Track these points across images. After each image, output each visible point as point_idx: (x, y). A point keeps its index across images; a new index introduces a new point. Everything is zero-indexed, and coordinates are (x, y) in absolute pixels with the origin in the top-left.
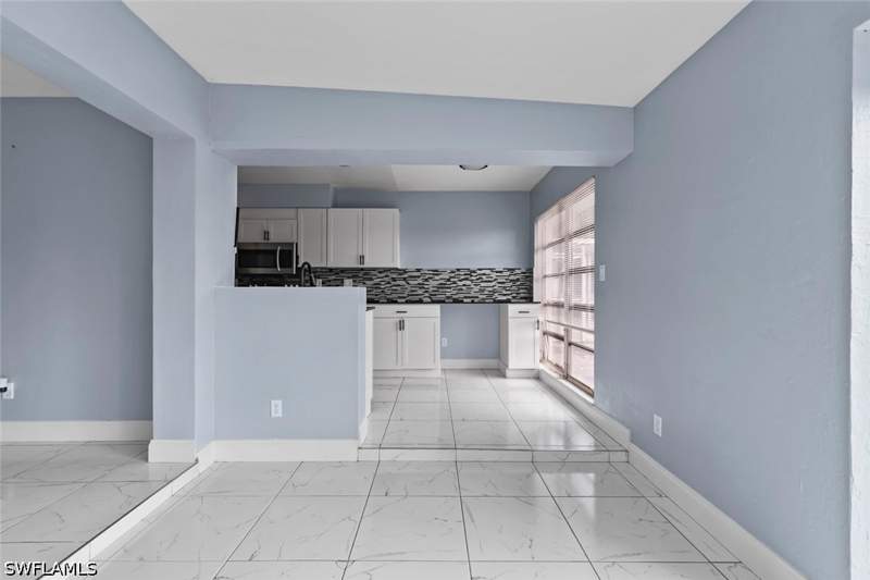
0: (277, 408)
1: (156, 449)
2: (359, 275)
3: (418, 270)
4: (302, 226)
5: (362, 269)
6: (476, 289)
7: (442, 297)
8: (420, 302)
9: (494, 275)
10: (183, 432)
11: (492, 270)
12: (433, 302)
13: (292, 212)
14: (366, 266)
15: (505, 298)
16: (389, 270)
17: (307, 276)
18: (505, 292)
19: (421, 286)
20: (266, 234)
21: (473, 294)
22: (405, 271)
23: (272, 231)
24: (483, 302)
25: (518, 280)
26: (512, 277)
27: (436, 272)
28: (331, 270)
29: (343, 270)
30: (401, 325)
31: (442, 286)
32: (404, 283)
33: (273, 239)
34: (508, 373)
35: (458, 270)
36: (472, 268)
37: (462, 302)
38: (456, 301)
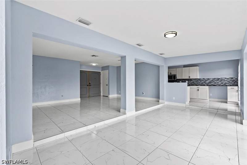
0: (174, 98)
1: (160, 101)
2: (189, 80)
3: (204, 79)
4: (177, 72)
5: (190, 79)
6: (220, 83)
7: (210, 85)
8: (204, 85)
9: (226, 79)
10: (163, 99)
11: (225, 78)
12: (208, 86)
13: (175, 69)
14: (190, 78)
15: (230, 85)
16: (196, 79)
17: (178, 81)
18: (229, 83)
19: (204, 82)
20: (171, 73)
21: (219, 84)
22: (200, 79)
23: (172, 72)
24: (222, 86)
25: (234, 80)
26: (232, 80)
27: (208, 79)
28: (183, 79)
29: (186, 79)
30: (198, 90)
31: (210, 82)
32: (200, 81)
33: (172, 74)
34: (228, 102)
35: (215, 78)
36: (219, 78)
37: (216, 86)
38: (214, 85)
